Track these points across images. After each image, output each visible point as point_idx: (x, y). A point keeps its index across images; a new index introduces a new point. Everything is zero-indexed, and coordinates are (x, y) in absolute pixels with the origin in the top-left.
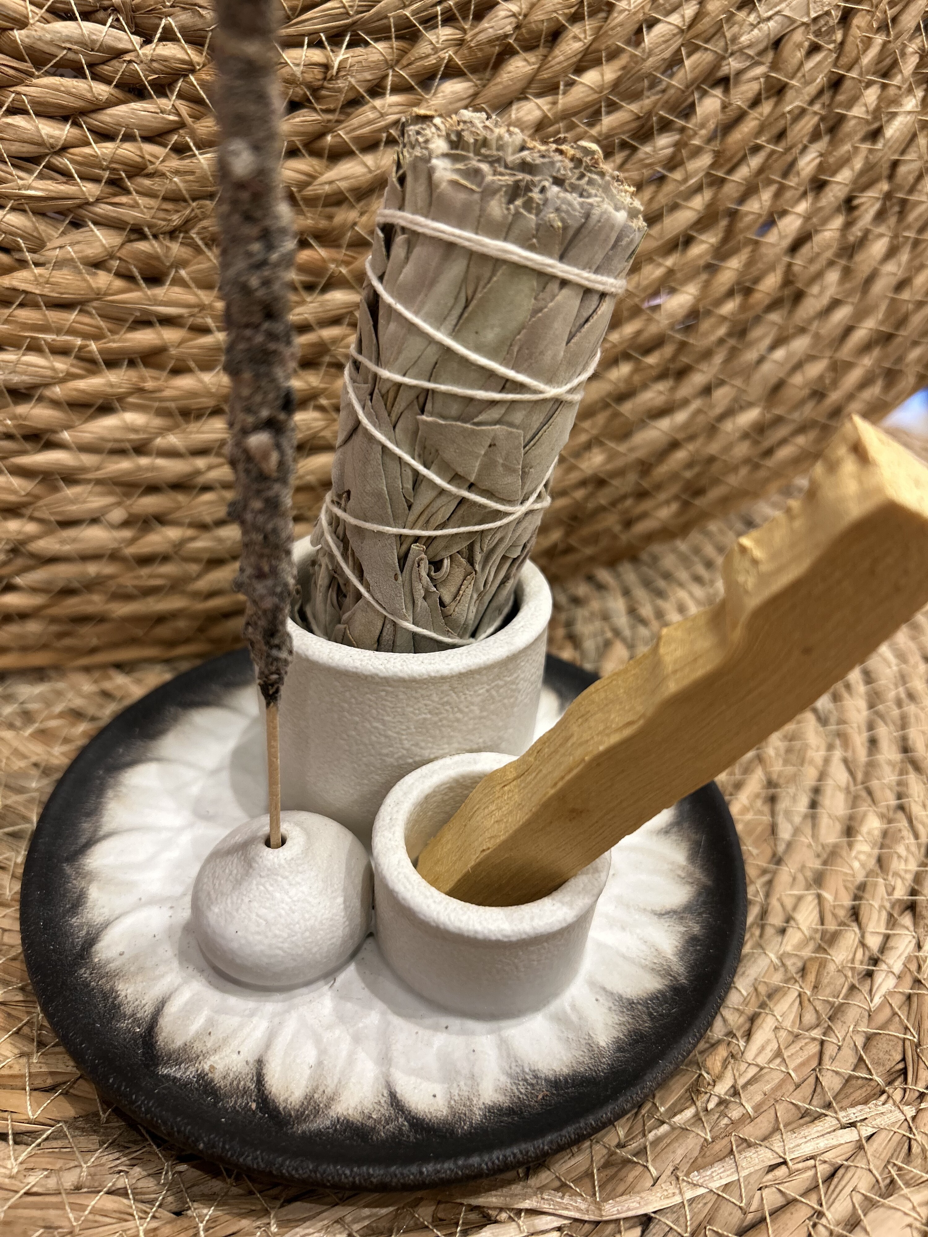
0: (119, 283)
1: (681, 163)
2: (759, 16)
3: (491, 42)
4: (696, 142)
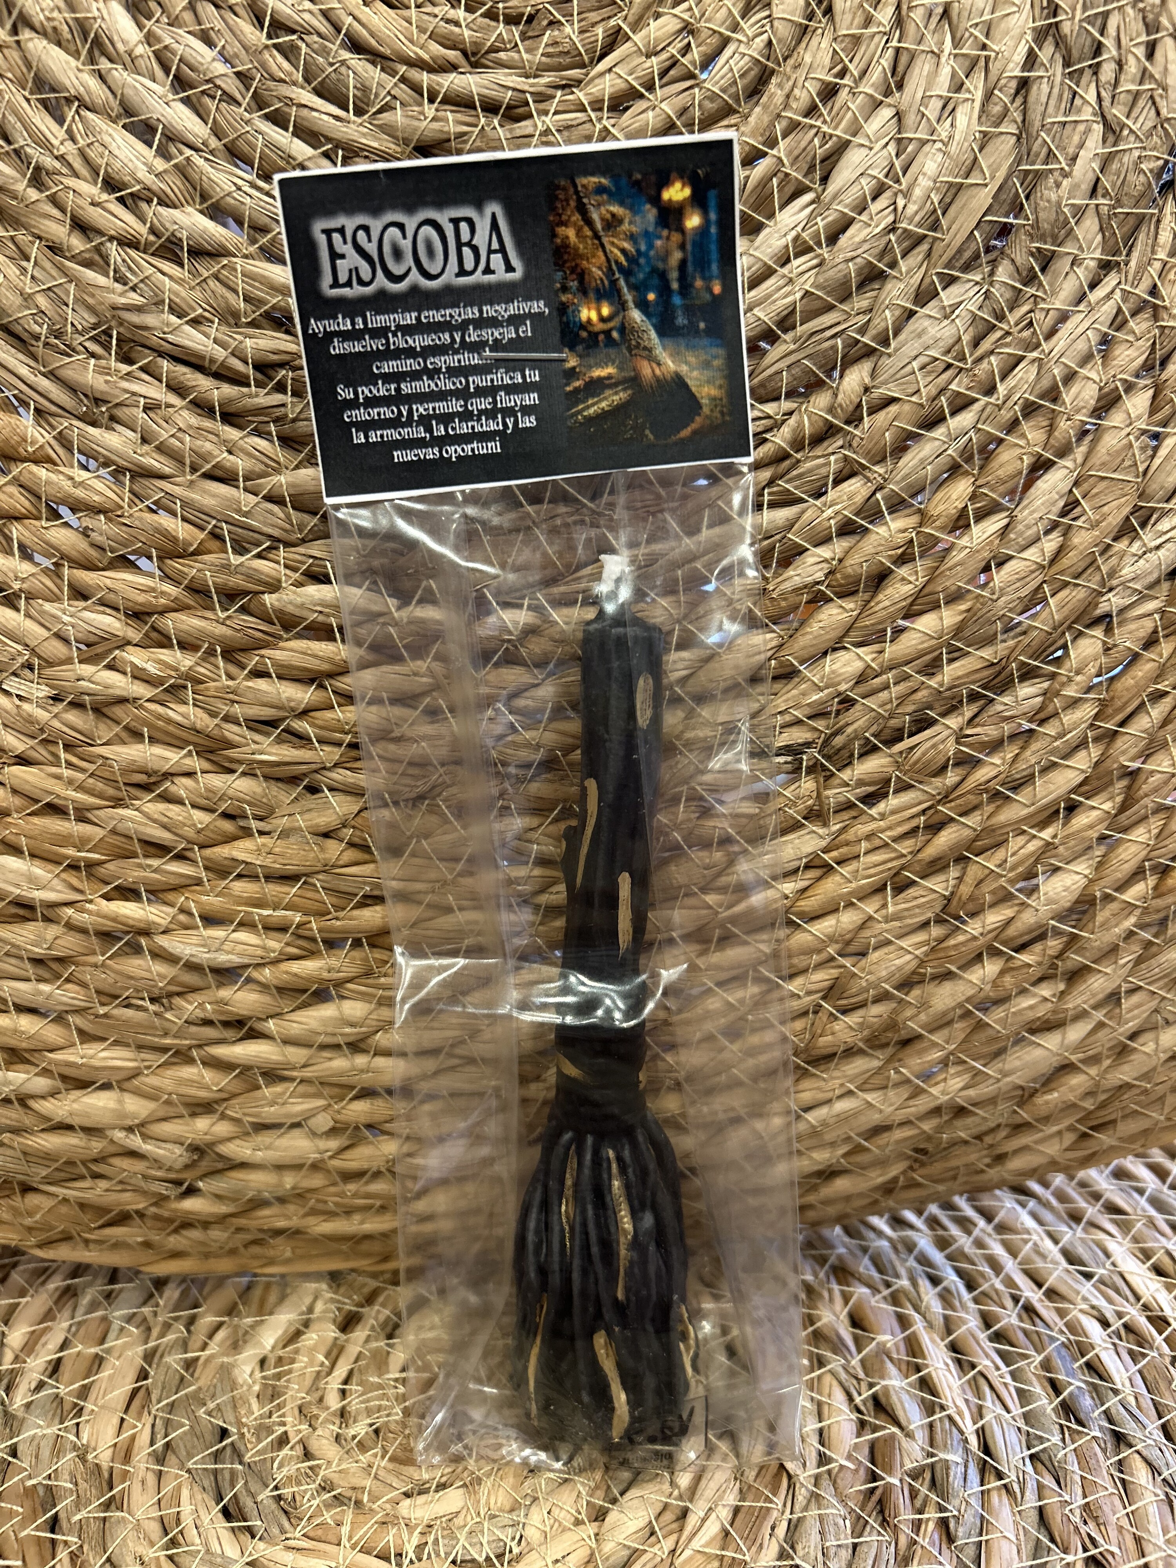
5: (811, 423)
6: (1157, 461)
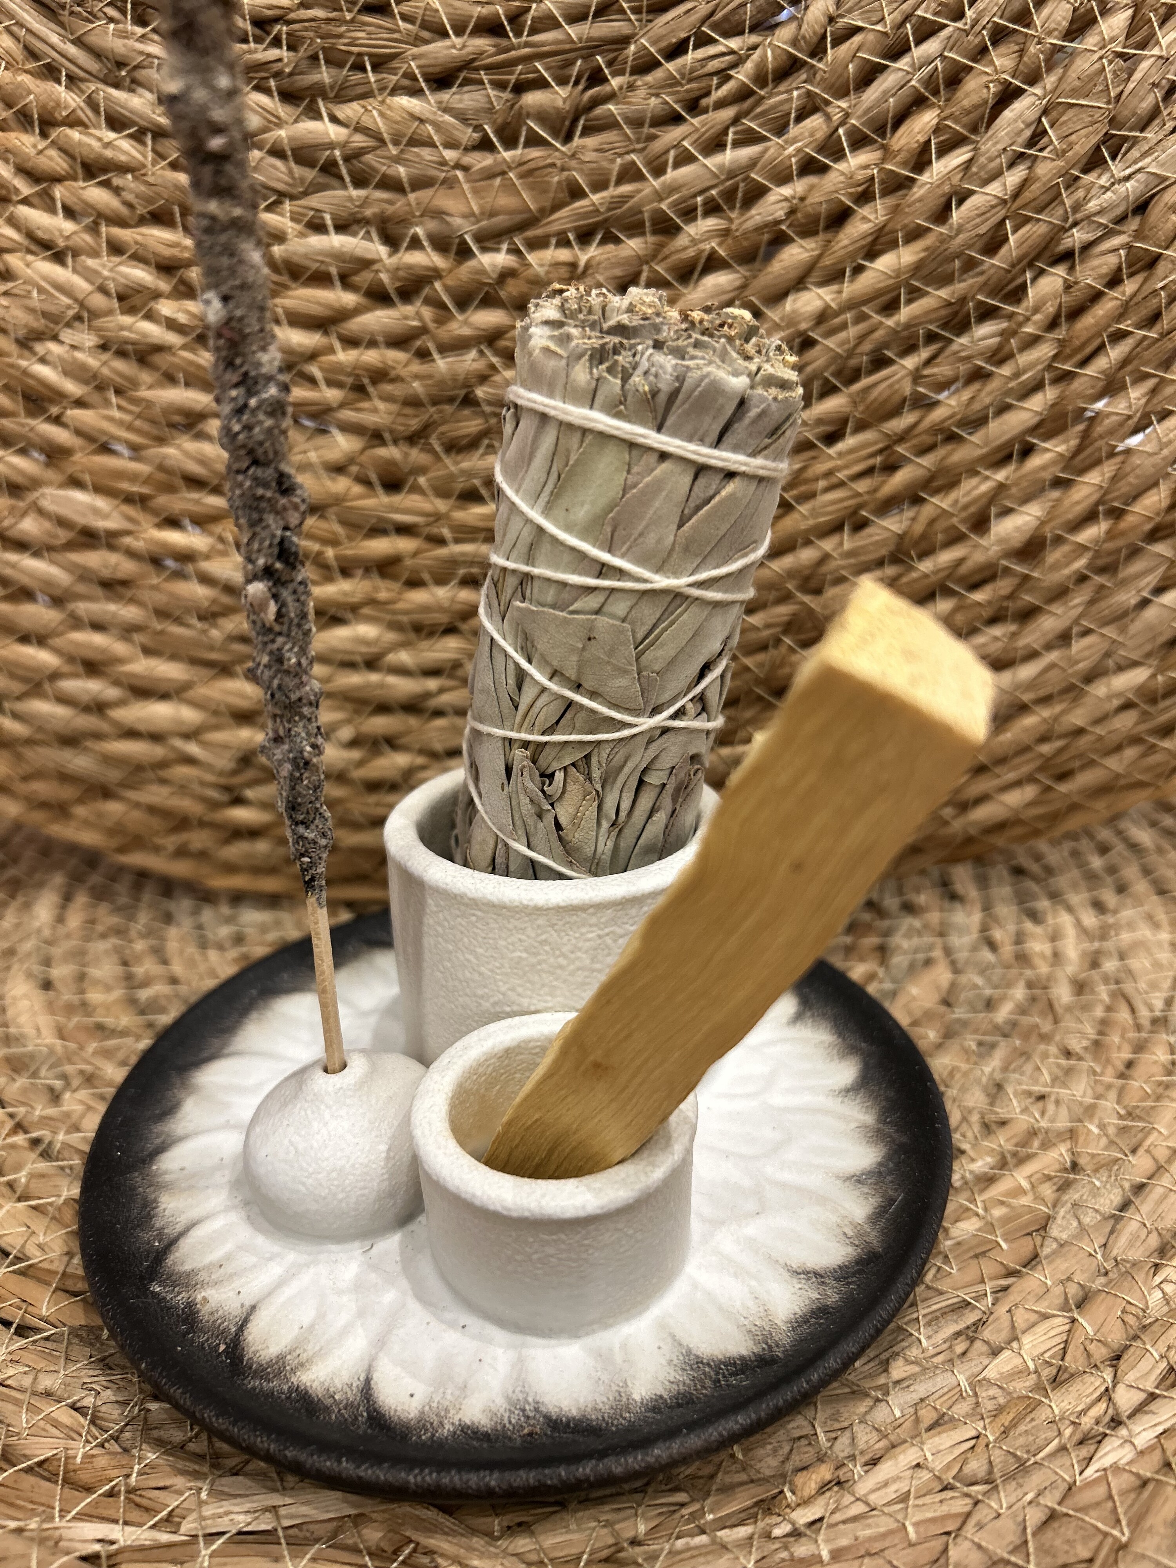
0: (357, 489)
1: (1010, 356)
2: (1113, 176)
3: (759, 229)
4: (1029, 329)
5: (774, 58)
6: (1131, 86)
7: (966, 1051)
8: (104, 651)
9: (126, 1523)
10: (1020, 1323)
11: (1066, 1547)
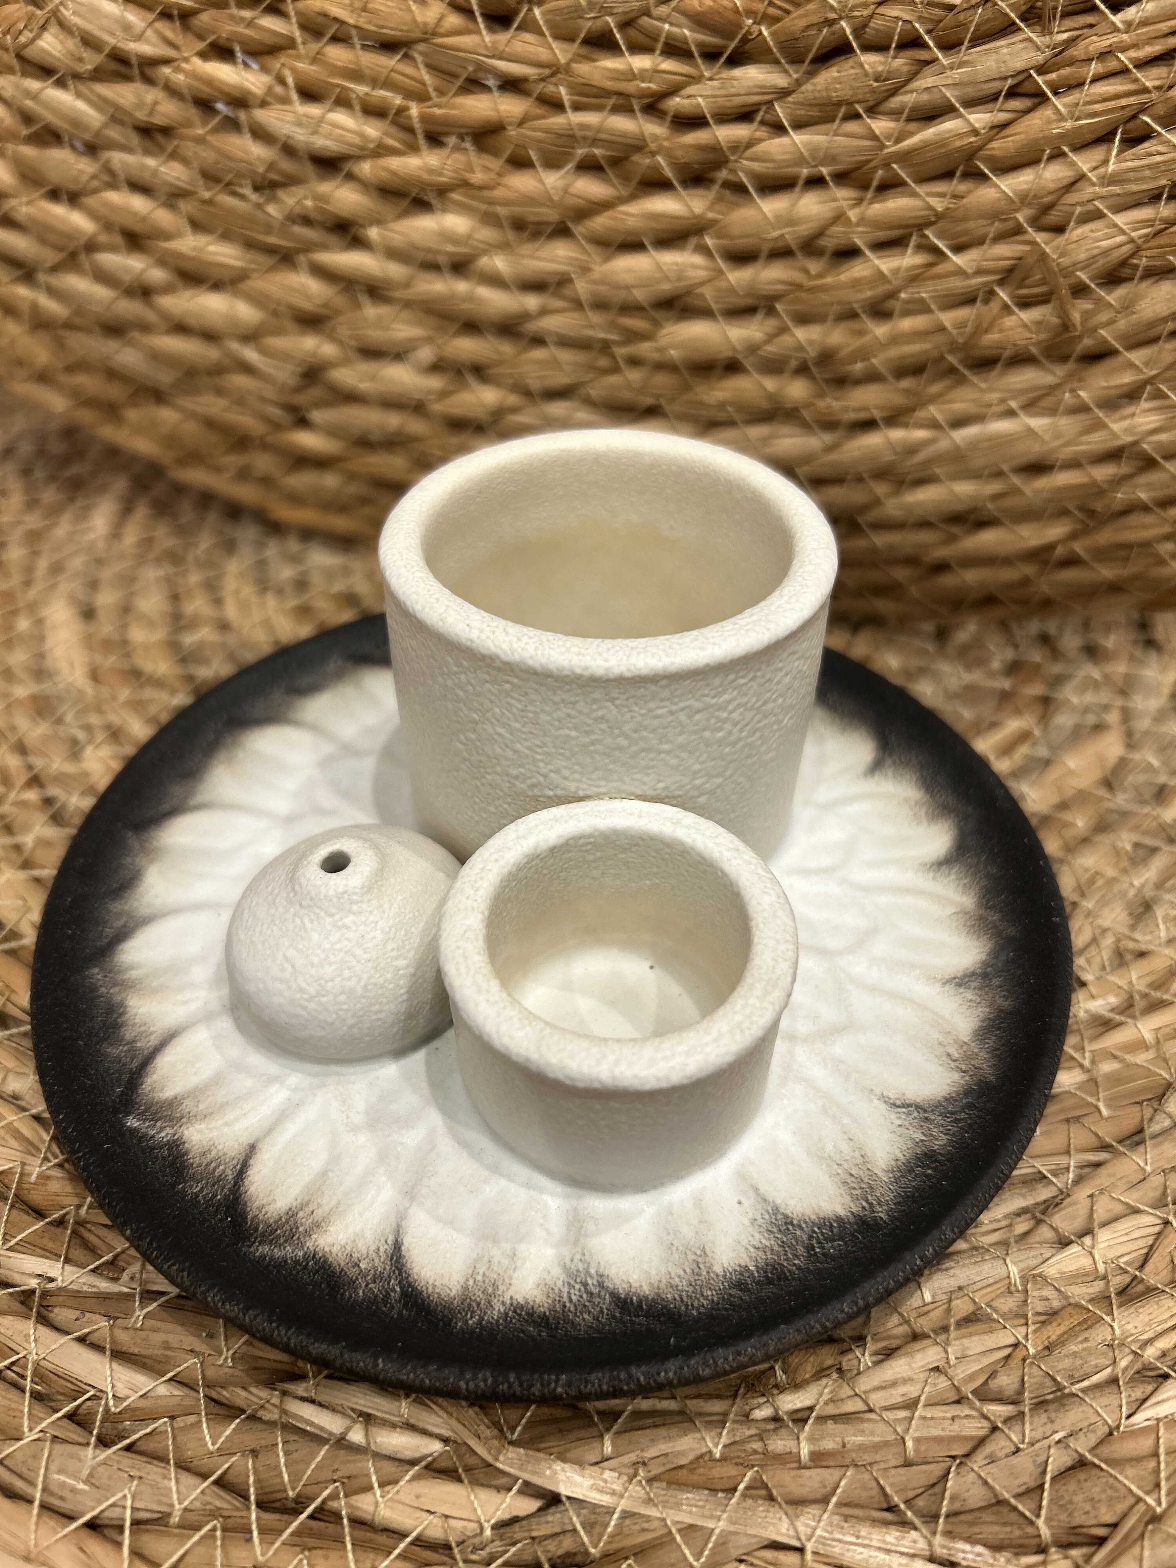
0: (454, 20)
7: (1117, 852)
8: (144, 219)
9: (67, 1261)
10: (1100, 1214)
11: (1088, 1507)
